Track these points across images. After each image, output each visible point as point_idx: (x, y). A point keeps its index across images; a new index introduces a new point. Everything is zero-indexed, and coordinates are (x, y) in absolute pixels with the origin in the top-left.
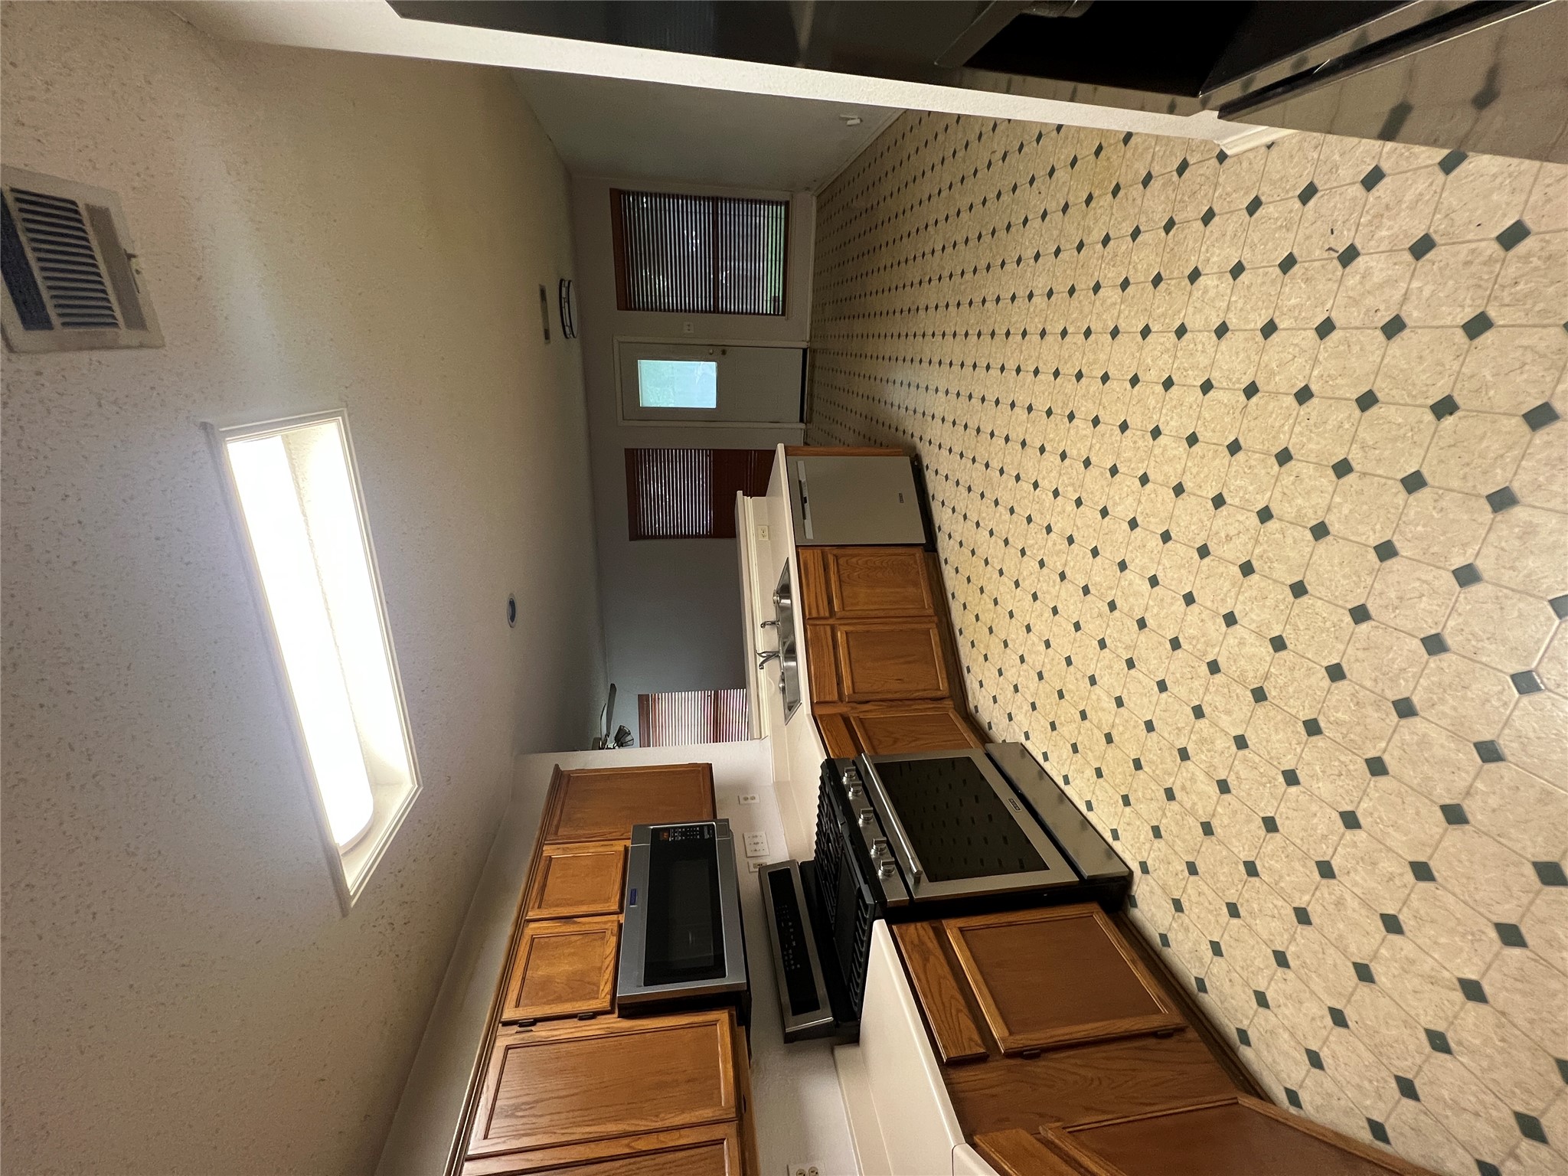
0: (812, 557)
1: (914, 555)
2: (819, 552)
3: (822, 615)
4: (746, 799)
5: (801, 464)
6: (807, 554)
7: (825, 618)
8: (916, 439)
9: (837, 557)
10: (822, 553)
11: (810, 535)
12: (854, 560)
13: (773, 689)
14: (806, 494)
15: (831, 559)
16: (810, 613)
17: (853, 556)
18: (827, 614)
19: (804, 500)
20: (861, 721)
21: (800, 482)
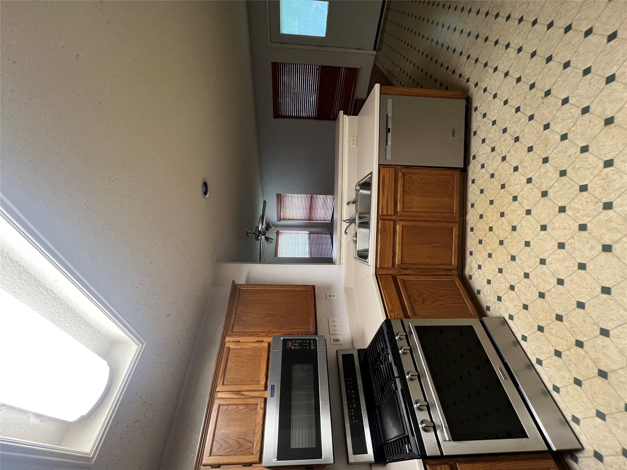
0: (388, 173)
1: (454, 175)
2: (393, 169)
3: (389, 213)
4: (330, 296)
5: (390, 101)
6: (385, 171)
7: (392, 215)
8: (471, 84)
9: (404, 174)
10: (395, 170)
11: (389, 157)
12: (415, 177)
13: (349, 239)
14: (390, 126)
15: (400, 175)
16: (382, 212)
17: (414, 174)
18: (393, 213)
19: (388, 130)
20: (404, 281)
21: (387, 115)
